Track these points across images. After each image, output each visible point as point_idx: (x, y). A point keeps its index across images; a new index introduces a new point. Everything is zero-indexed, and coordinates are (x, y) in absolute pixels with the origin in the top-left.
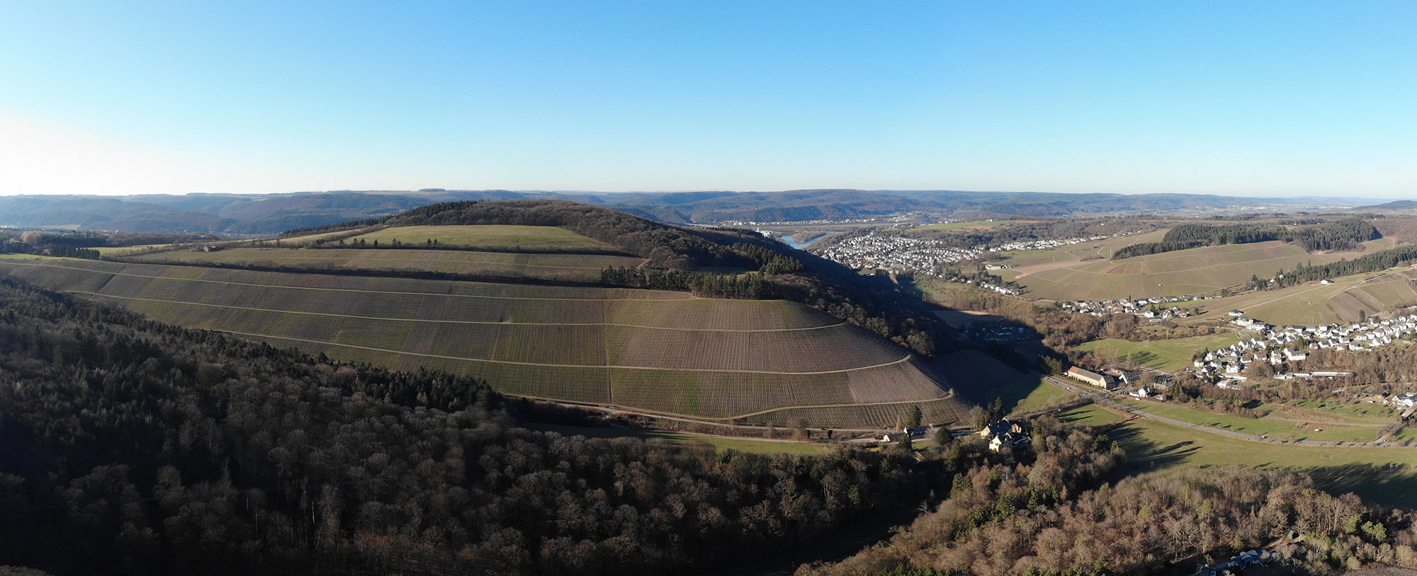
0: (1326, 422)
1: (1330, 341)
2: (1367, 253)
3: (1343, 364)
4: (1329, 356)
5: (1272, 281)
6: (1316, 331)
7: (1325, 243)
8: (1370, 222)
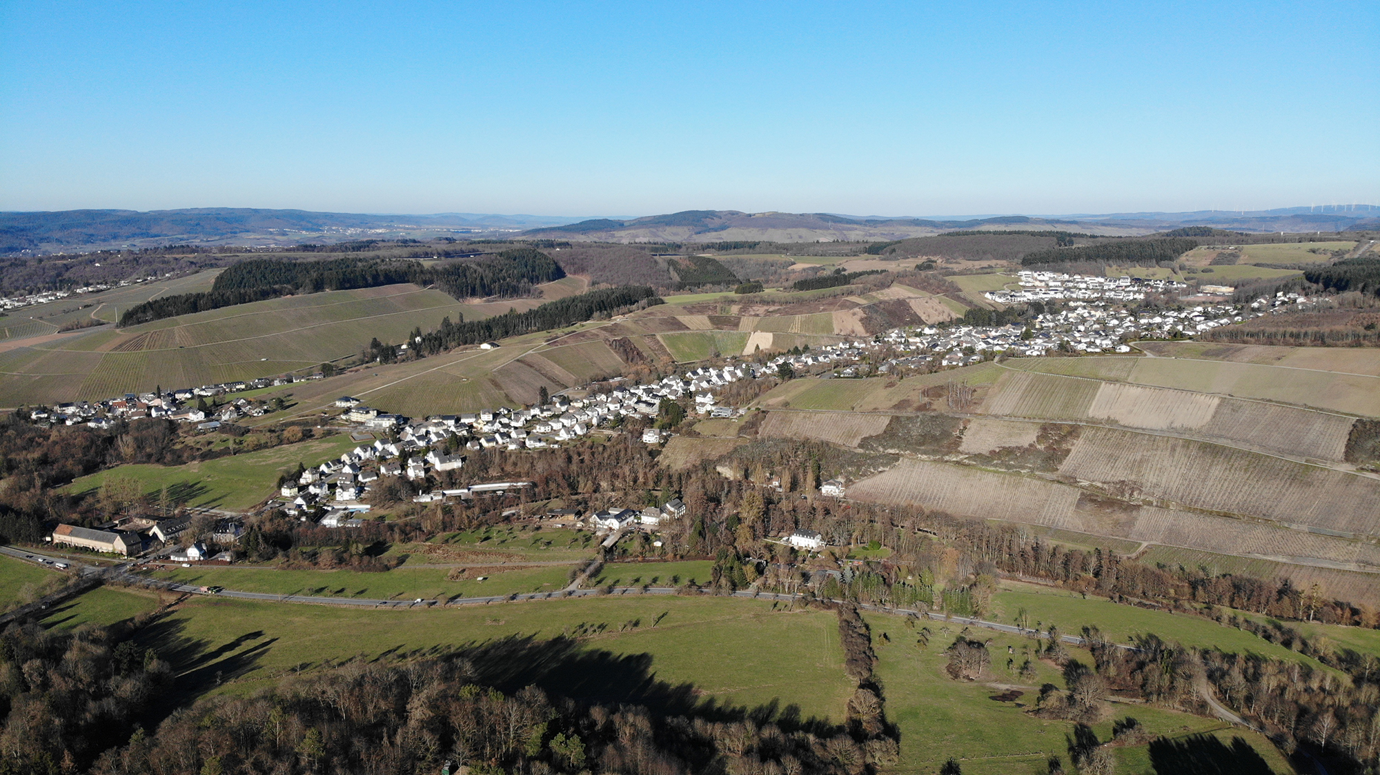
0: (494, 565)
1: (497, 436)
2: (547, 300)
3: (517, 470)
4: (497, 460)
5: (404, 347)
6: (476, 421)
7: (483, 286)
8: (550, 254)
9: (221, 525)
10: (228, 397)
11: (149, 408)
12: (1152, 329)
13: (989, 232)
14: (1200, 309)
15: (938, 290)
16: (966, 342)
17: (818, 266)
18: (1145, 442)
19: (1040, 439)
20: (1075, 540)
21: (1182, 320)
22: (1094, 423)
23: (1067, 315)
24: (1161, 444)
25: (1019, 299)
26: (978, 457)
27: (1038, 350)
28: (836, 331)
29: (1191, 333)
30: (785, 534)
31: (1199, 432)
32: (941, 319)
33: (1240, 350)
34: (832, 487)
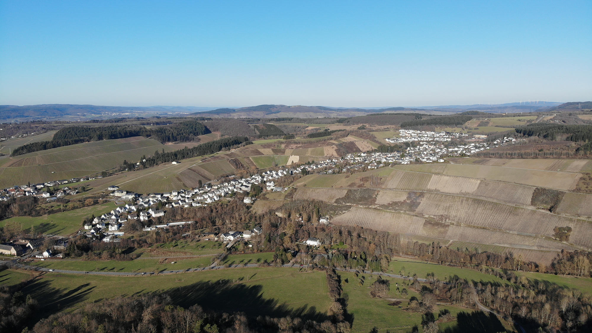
0: (179, 257)
1: (180, 201)
2: (201, 143)
3: (189, 216)
4: (179, 212)
5: (138, 164)
6: (170, 196)
7: (173, 137)
8: (203, 123)
9: (58, 242)
10: (60, 187)
11: (25, 192)
12: (453, 153)
13: (387, 114)
14: (473, 144)
15: (367, 138)
16: (378, 159)
17: (318, 128)
18: (451, 199)
19: (408, 198)
20: (423, 240)
21: (466, 149)
22: (430, 191)
23: (419, 148)
24: (457, 199)
25: (400, 141)
26: (383, 206)
27: (407, 162)
28: (326, 155)
29: (469, 154)
30: (305, 240)
31: (472, 194)
32: (368, 150)
33: (488, 160)
34: (324, 220)
